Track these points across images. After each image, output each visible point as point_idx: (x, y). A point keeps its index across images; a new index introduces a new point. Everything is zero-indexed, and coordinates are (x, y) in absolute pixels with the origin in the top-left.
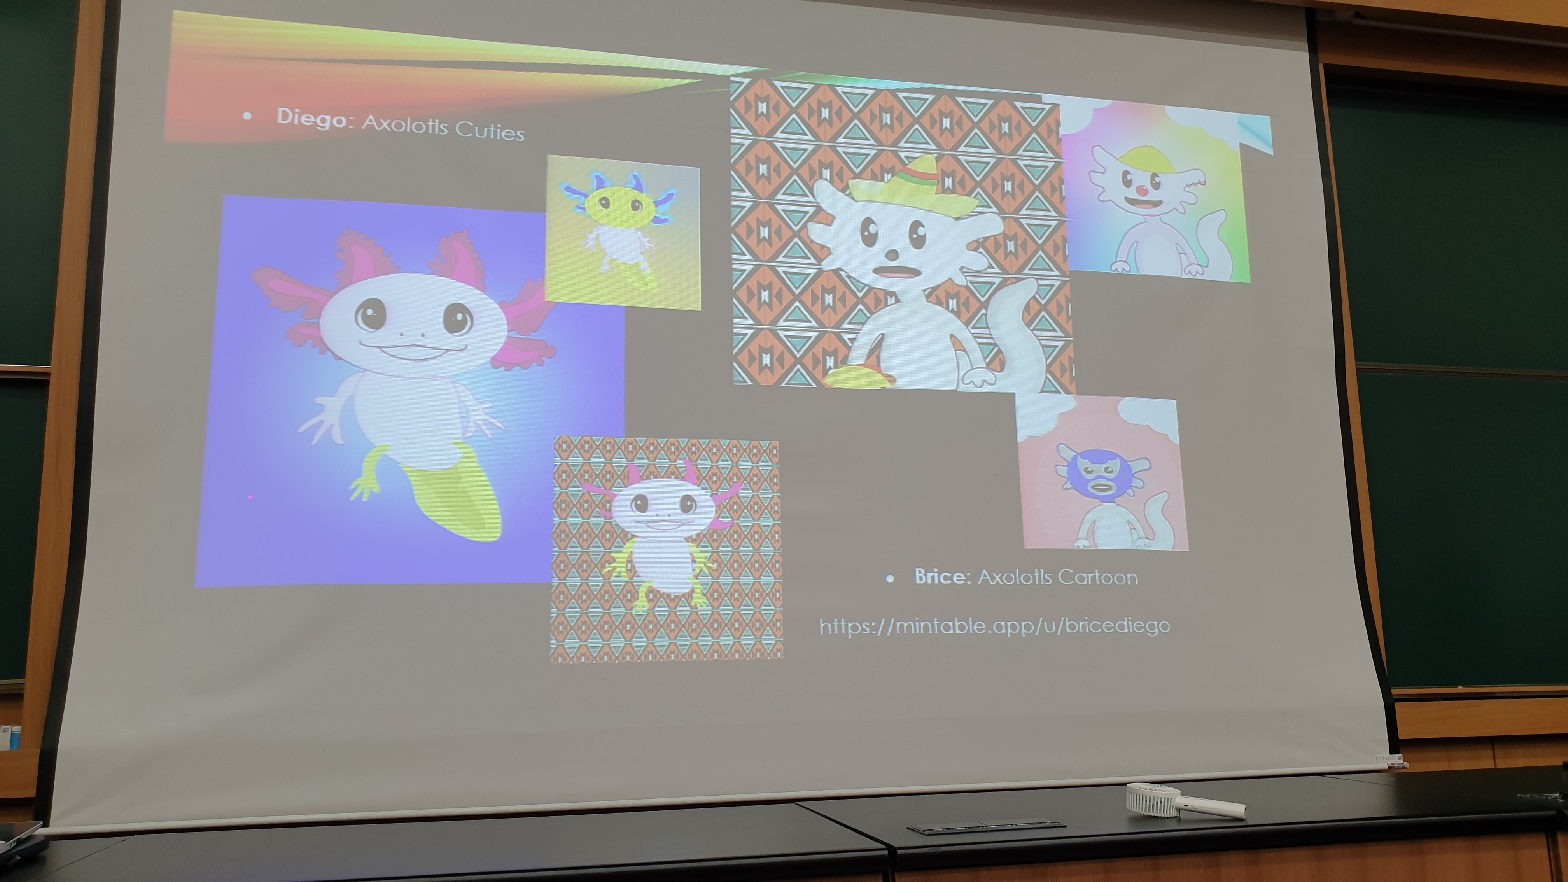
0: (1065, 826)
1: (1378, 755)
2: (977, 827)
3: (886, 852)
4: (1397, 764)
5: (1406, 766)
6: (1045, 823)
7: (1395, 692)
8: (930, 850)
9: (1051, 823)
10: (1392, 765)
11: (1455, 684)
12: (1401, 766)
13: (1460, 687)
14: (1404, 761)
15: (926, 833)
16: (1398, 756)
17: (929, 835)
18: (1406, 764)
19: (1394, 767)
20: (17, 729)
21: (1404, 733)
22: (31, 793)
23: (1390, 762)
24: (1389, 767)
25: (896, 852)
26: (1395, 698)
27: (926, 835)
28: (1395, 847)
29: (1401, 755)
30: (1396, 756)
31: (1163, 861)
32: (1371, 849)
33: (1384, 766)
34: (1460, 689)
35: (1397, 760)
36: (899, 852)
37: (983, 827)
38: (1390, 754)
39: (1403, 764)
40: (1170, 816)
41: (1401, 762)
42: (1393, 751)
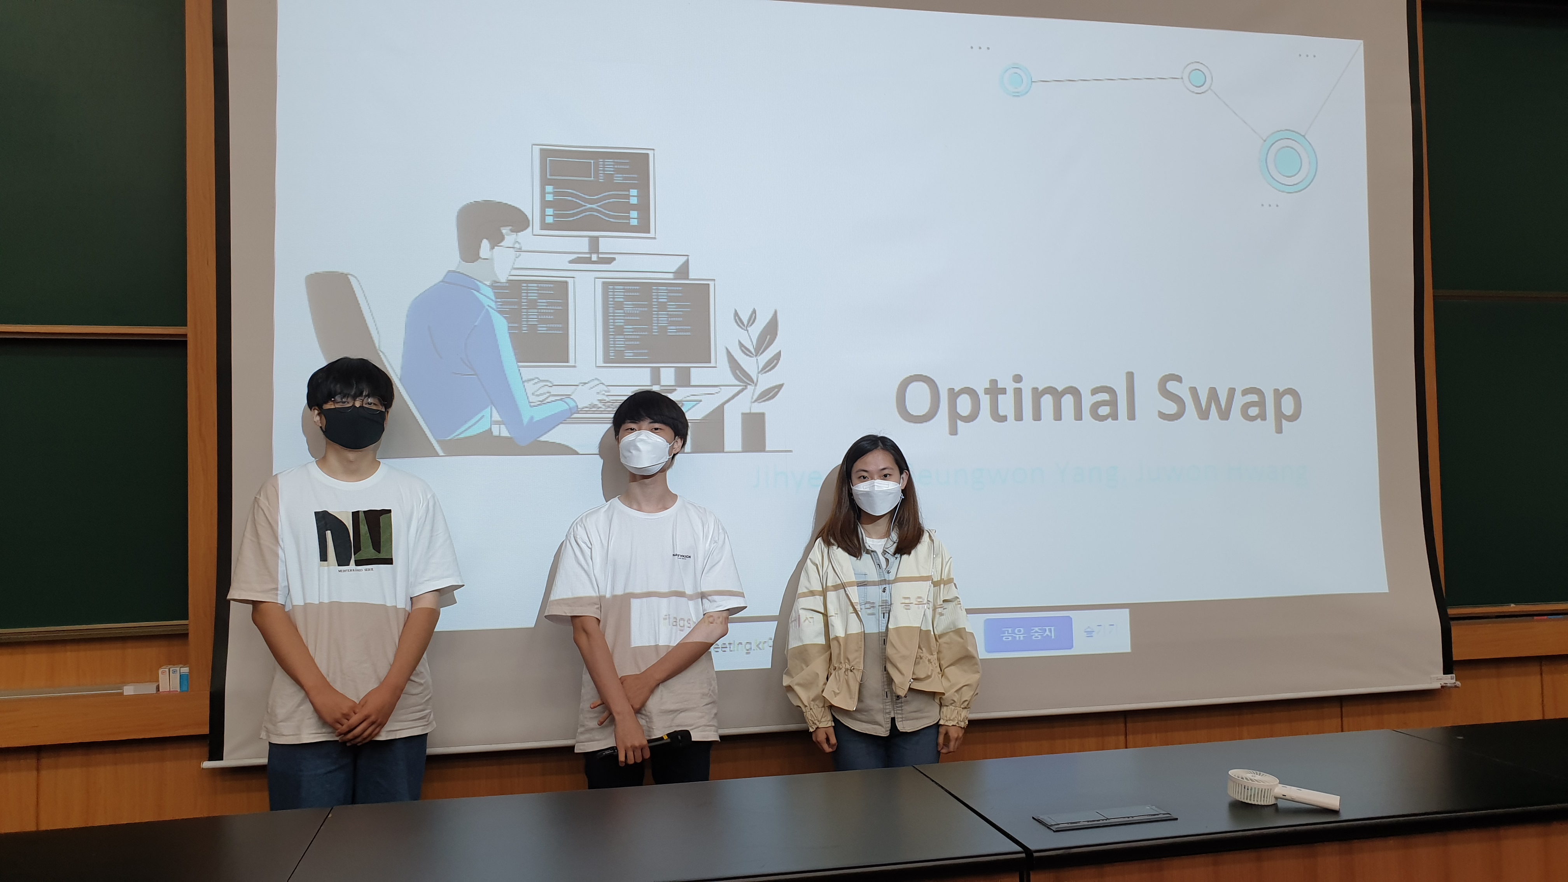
0: (1177, 819)
1: (1432, 676)
3: (1023, 855)
4: (1450, 684)
5: (1458, 685)
7: (1452, 611)
8: (1062, 852)
10: (1444, 685)
11: (1508, 602)
12: (1453, 685)
13: (1513, 605)
14: (1456, 680)
15: (1054, 828)
16: (1451, 677)
17: (1057, 831)
18: (1458, 683)
19: (1446, 686)
20: (185, 670)
21: (1457, 655)
22: (206, 730)
23: (1442, 682)
24: (1442, 687)
25: (1032, 855)
26: (1450, 616)
27: (1054, 831)
29: (1454, 675)
30: (1449, 676)
33: (1437, 685)
34: (1513, 608)
35: (1450, 680)
36: (1035, 855)
37: (1103, 820)
38: (1444, 674)
39: (1455, 683)
40: (1268, 804)
41: (1454, 681)
42: (1447, 670)
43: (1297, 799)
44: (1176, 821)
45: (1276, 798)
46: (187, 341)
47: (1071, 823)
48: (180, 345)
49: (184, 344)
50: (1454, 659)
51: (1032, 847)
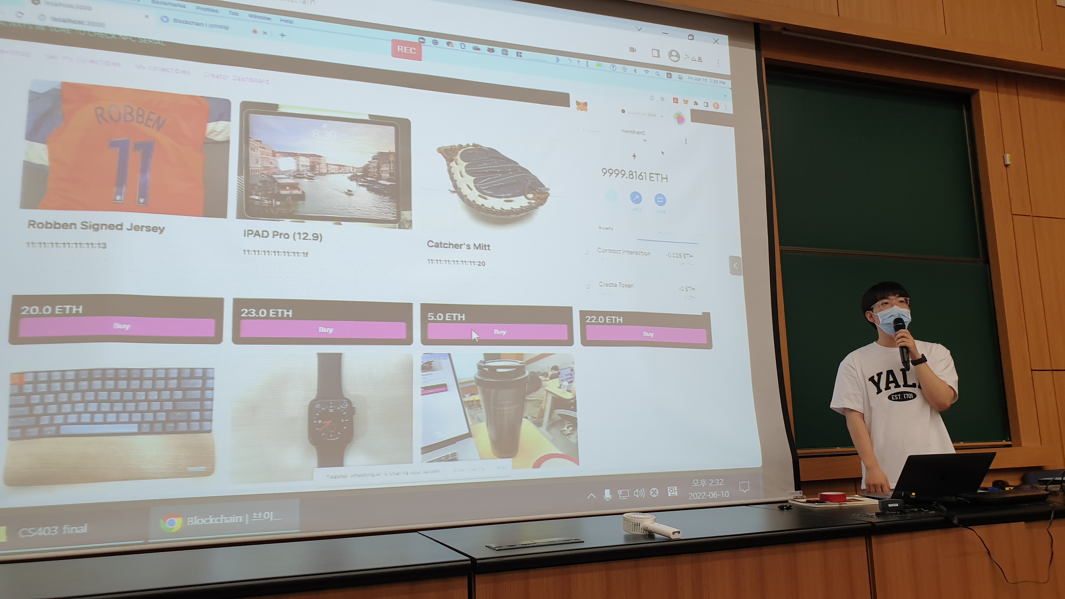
0: (583, 542)
1: (788, 492)
2: (529, 544)
3: (469, 562)
4: (799, 497)
6: (571, 540)
7: (799, 452)
8: (497, 559)
9: (575, 540)
11: (835, 446)
12: (801, 497)
14: (802, 494)
15: (497, 549)
16: (800, 491)
17: (498, 550)
19: (797, 498)
23: (795, 496)
25: (476, 562)
26: (798, 455)
27: (497, 550)
28: (779, 549)
29: (802, 491)
30: (798, 491)
31: (642, 562)
32: (765, 550)
35: (799, 494)
36: (478, 561)
37: (533, 544)
38: (795, 491)
42: (797, 488)
47: (510, 546)
50: (801, 481)
51: (476, 556)
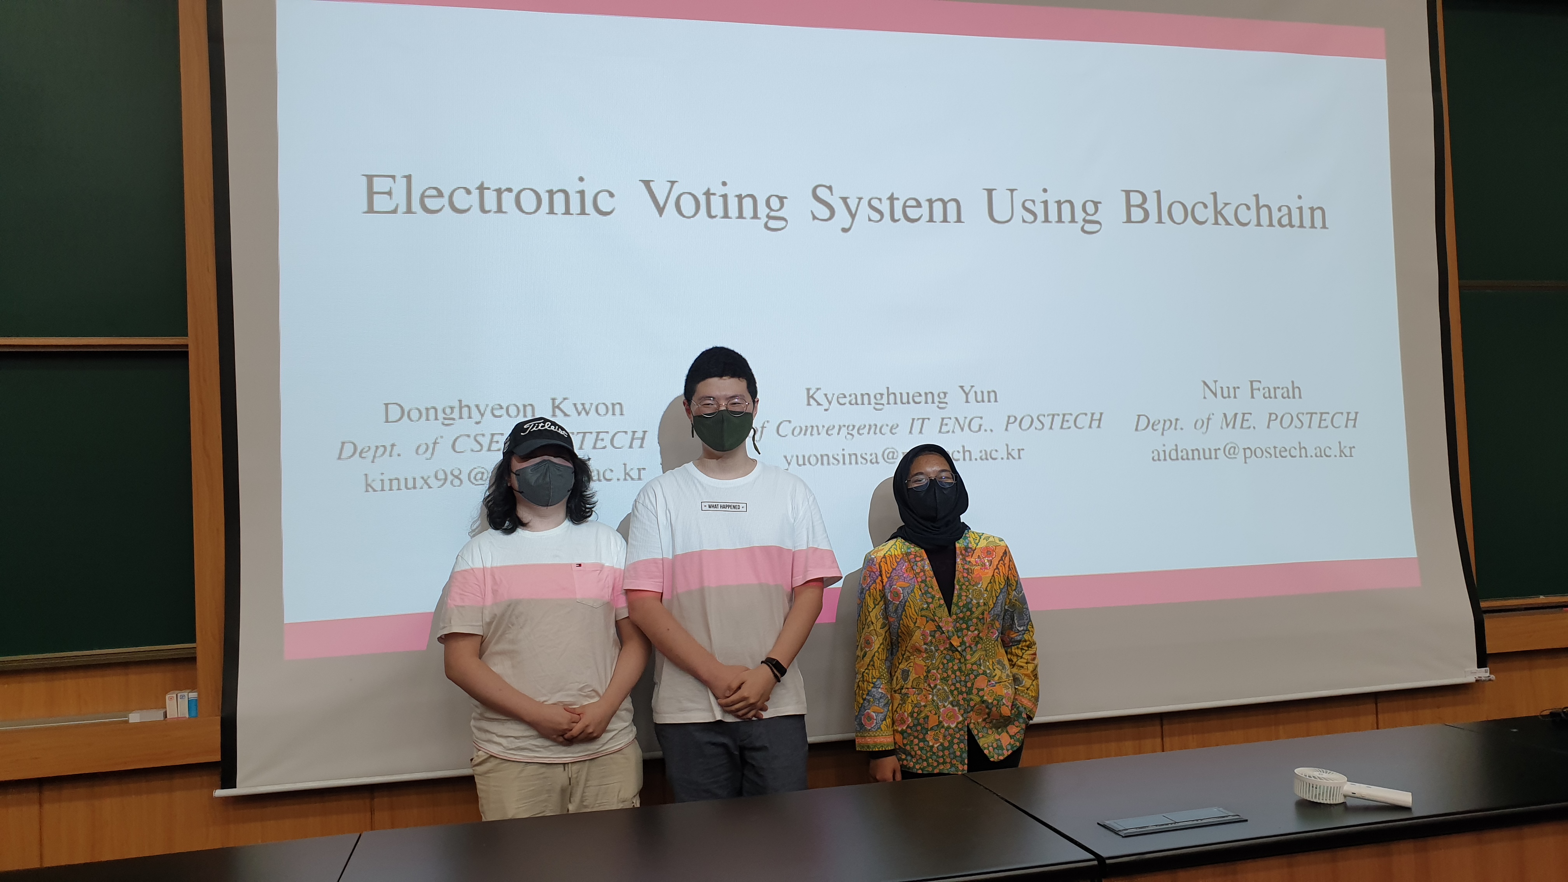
0: (1247, 821)
1: (1466, 670)
3: (1096, 863)
4: (1484, 677)
5: (1492, 679)
7: (1484, 604)
8: (1135, 858)
10: (1479, 679)
11: (1538, 593)
12: (1488, 679)
13: (1542, 597)
14: (1490, 673)
15: (1122, 833)
16: (1485, 670)
17: (1126, 836)
18: (1493, 677)
19: (1481, 680)
20: (193, 695)
21: (1491, 647)
23: (1477, 676)
24: (1476, 680)
25: (1105, 862)
26: (1483, 610)
27: (1123, 836)
29: (1488, 668)
30: (1483, 669)
33: (1471, 679)
34: (1542, 599)
35: (1484, 673)
36: (1108, 861)
37: (1171, 824)
38: (1478, 668)
39: (1489, 676)
40: (1337, 802)
41: (1488, 674)
42: (1481, 664)
43: (1367, 797)
44: (1246, 823)
45: (1345, 796)
46: (188, 352)
47: (1139, 828)
48: (181, 355)
49: (185, 354)
50: (1487, 653)
51: (1104, 854)
